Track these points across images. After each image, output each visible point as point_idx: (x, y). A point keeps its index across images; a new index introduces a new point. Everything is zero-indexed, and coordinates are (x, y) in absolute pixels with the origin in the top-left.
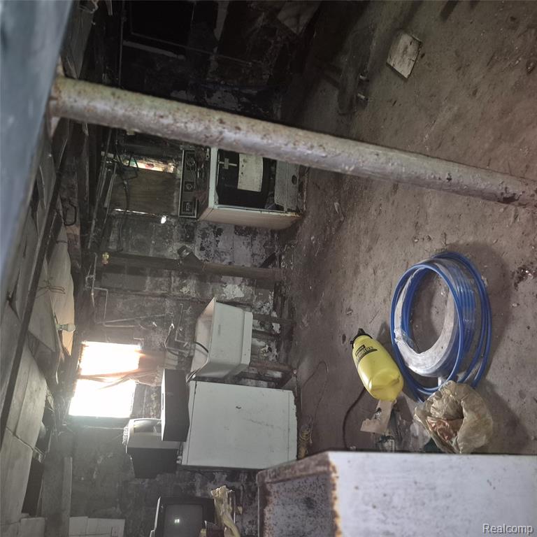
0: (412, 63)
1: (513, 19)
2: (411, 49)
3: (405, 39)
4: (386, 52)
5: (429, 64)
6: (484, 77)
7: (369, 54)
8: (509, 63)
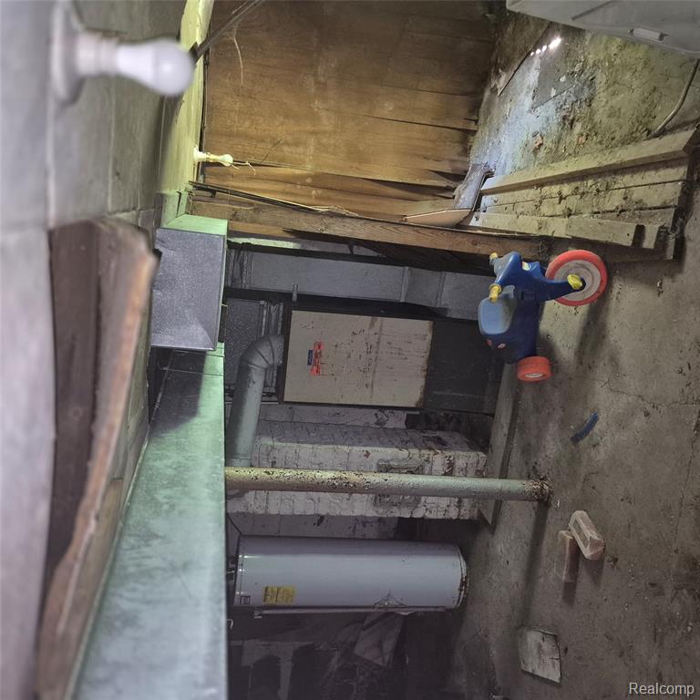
0: (557, 662)
1: (653, 585)
2: (547, 646)
3: (533, 638)
4: (514, 657)
5: (580, 658)
6: (659, 656)
7: (493, 665)
8: (679, 632)
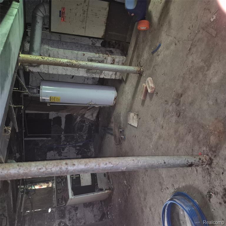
0: (137, 122)
1: (166, 101)
2: (135, 117)
3: (132, 115)
4: (126, 120)
5: (143, 121)
6: (164, 121)
7: (121, 121)
8: (170, 115)
